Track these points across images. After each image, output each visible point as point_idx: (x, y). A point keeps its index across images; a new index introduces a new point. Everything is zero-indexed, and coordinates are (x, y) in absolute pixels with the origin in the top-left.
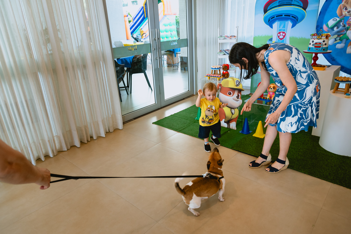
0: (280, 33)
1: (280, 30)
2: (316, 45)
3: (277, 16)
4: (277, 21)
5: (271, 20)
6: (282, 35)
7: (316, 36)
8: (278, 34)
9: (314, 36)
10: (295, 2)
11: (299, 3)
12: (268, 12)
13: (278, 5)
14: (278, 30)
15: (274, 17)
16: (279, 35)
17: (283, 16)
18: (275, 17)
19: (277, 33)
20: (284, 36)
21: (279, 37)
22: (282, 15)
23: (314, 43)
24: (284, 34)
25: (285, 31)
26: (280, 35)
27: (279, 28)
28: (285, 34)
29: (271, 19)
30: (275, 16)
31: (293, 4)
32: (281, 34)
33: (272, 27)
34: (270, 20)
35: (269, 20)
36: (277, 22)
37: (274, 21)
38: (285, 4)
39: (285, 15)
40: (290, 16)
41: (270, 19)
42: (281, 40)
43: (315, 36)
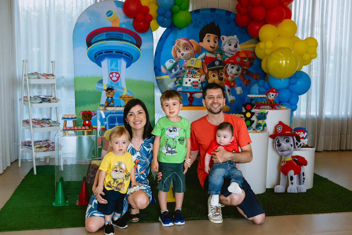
0: (112, 73)
1: (112, 70)
2: (194, 84)
3: (105, 52)
4: (107, 57)
5: (98, 56)
6: (116, 76)
7: (191, 74)
8: (109, 75)
9: (190, 74)
10: (126, 37)
11: (131, 39)
12: (93, 46)
13: (105, 38)
14: (110, 70)
15: (102, 53)
16: (111, 76)
17: (114, 53)
18: (104, 53)
19: (108, 73)
20: (118, 78)
21: (111, 78)
22: (112, 52)
23: (191, 81)
24: (117, 75)
25: (119, 70)
26: (113, 76)
27: (111, 67)
28: (119, 75)
29: (99, 54)
30: (104, 52)
31: (124, 39)
32: (114, 74)
33: (100, 66)
34: (96, 56)
35: (95, 57)
36: (106, 60)
37: (103, 58)
38: (114, 38)
39: (116, 52)
40: (122, 53)
41: (97, 54)
42: (115, 82)
43: (190, 75)
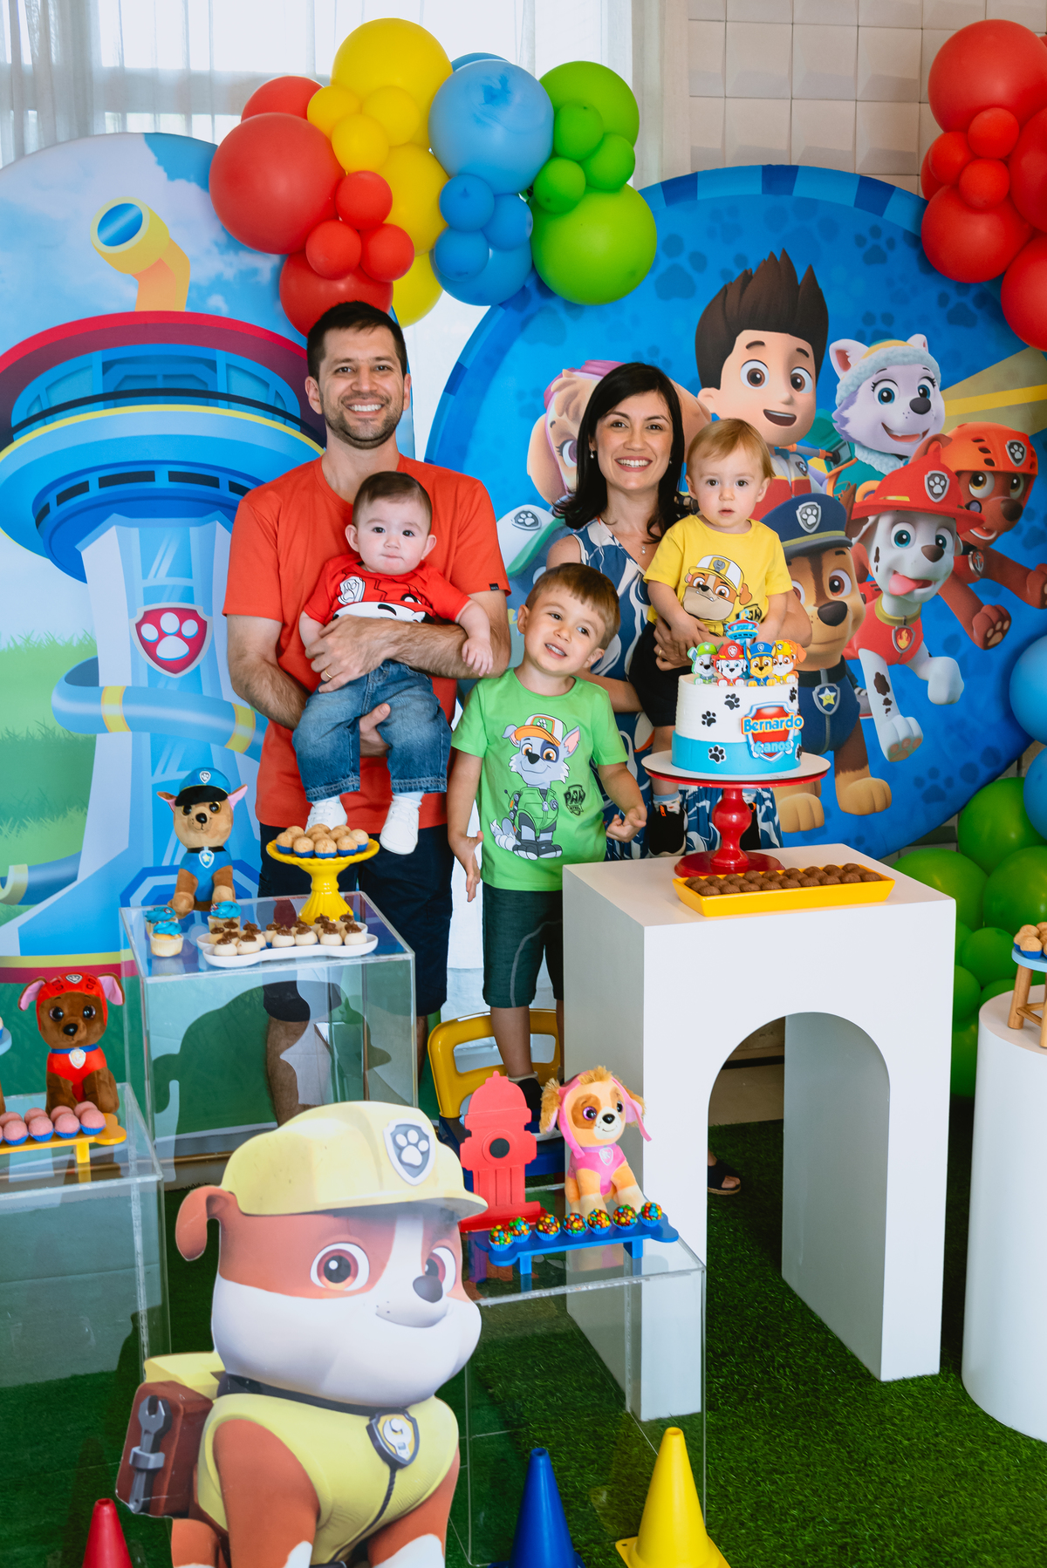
0: (152, 617)
1: (150, 594)
2: (763, 727)
3: (104, 482)
4: (115, 516)
5: (56, 511)
6: (179, 634)
7: (736, 658)
8: (139, 626)
9: (729, 658)
10: (234, 374)
11: (266, 385)
12: (20, 442)
13: (99, 391)
14: (140, 597)
15: (84, 488)
16: (150, 632)
17: (162, 482)
18: (95, 491)
19: (131, 614)
20: (196, 644)
21: (150, 648)
22: (150, 476)
23: (744, 709)
24: (190, 628)
25: (197, 595)
26: (162, 635)
27: (145, 575)
28: (203, 625)
29: (62, 498)
30: (93, 479)
31: (222, 389)
32: (169, 622)
33: (80, 574)
34: (46, 510)
35: (42, 514)
36: (114, 529)
37: (91, 520)
38: (160, 384)
39: (174, 477)
40: (214, 482)
41: (51, 498)
42: (175, 672)
43: (732, 663)
